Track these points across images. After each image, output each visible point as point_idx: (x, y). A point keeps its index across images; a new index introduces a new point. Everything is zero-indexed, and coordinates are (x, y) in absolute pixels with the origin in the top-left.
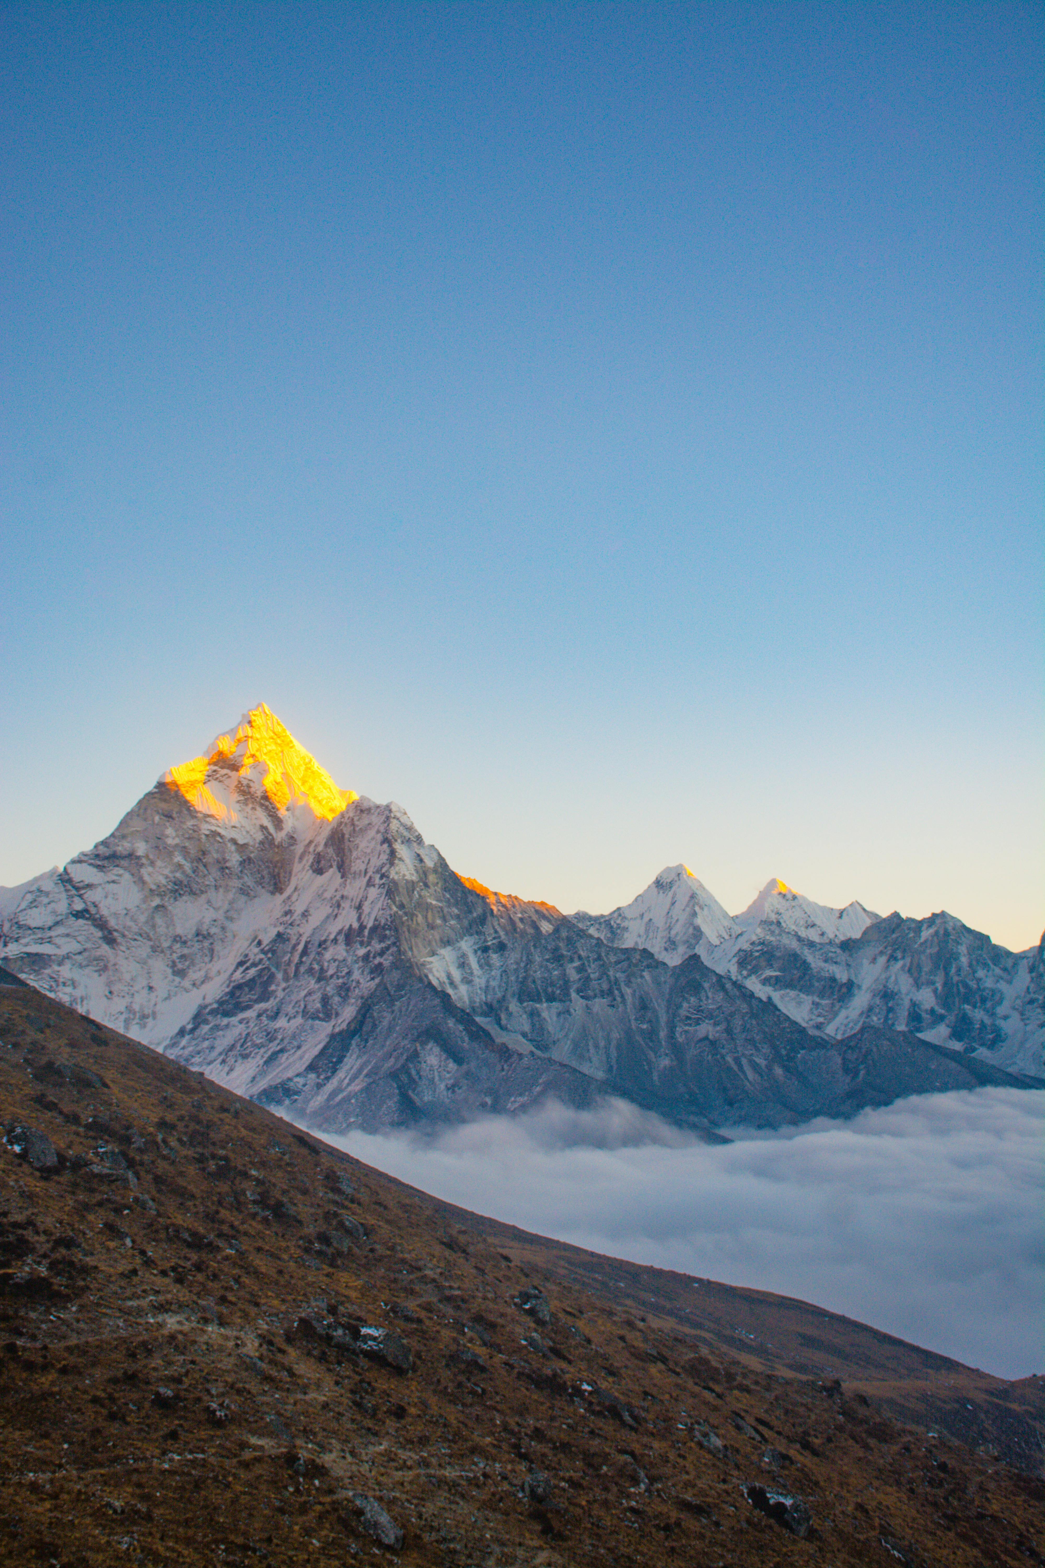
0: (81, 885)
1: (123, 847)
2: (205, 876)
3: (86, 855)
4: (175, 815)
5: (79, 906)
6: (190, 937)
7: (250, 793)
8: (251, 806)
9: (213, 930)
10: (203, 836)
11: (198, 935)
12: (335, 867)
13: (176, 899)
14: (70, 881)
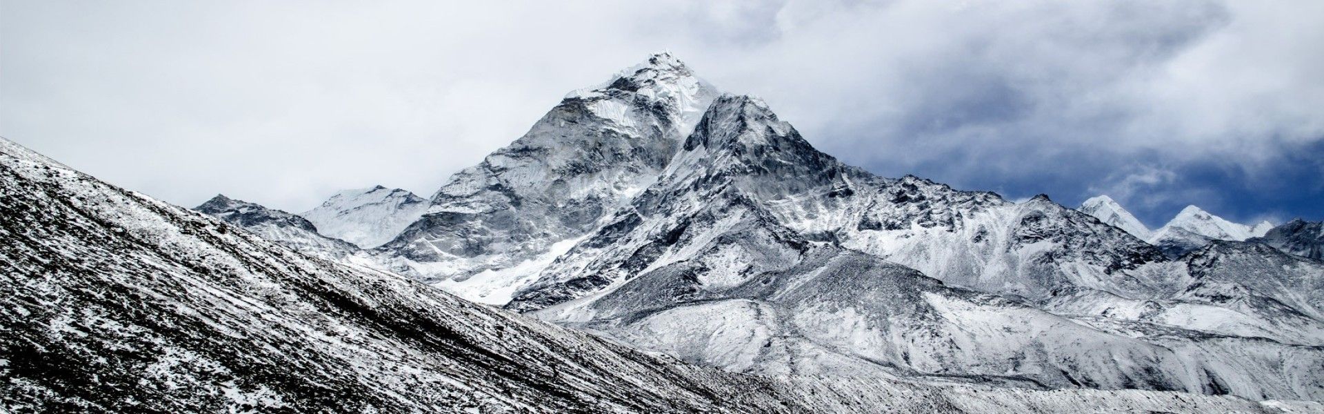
0: (497, 169)
1: (535, 144)
2: (600, 160)
3: (504, 150)
4: (577, 121)
5: (494, 182)
6: (581, 200)
7: (645, 104)
8: (645, 113)
9: (602, 195)
10: (600, 134)
11: (589, 198)
12: (702, 144)
13: (573, 176)
14: (489, 166)
